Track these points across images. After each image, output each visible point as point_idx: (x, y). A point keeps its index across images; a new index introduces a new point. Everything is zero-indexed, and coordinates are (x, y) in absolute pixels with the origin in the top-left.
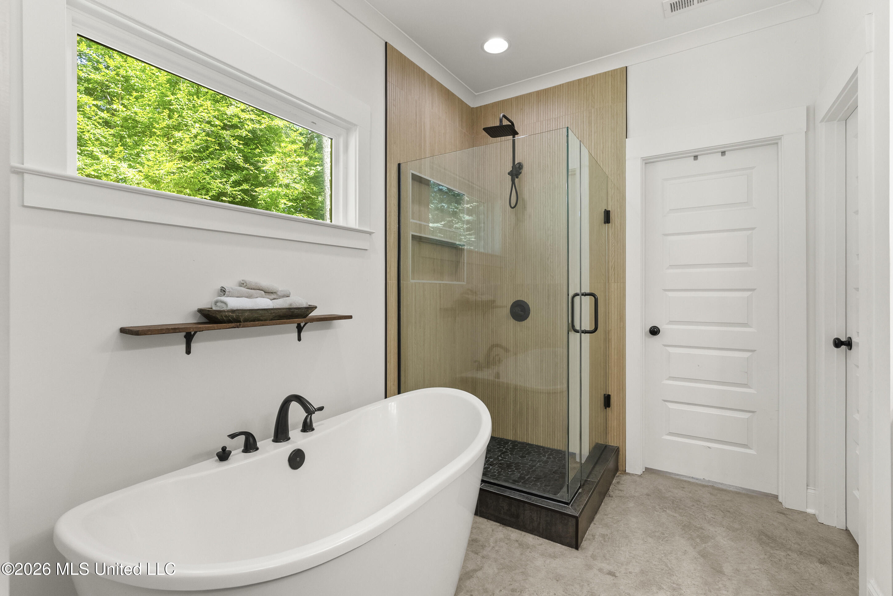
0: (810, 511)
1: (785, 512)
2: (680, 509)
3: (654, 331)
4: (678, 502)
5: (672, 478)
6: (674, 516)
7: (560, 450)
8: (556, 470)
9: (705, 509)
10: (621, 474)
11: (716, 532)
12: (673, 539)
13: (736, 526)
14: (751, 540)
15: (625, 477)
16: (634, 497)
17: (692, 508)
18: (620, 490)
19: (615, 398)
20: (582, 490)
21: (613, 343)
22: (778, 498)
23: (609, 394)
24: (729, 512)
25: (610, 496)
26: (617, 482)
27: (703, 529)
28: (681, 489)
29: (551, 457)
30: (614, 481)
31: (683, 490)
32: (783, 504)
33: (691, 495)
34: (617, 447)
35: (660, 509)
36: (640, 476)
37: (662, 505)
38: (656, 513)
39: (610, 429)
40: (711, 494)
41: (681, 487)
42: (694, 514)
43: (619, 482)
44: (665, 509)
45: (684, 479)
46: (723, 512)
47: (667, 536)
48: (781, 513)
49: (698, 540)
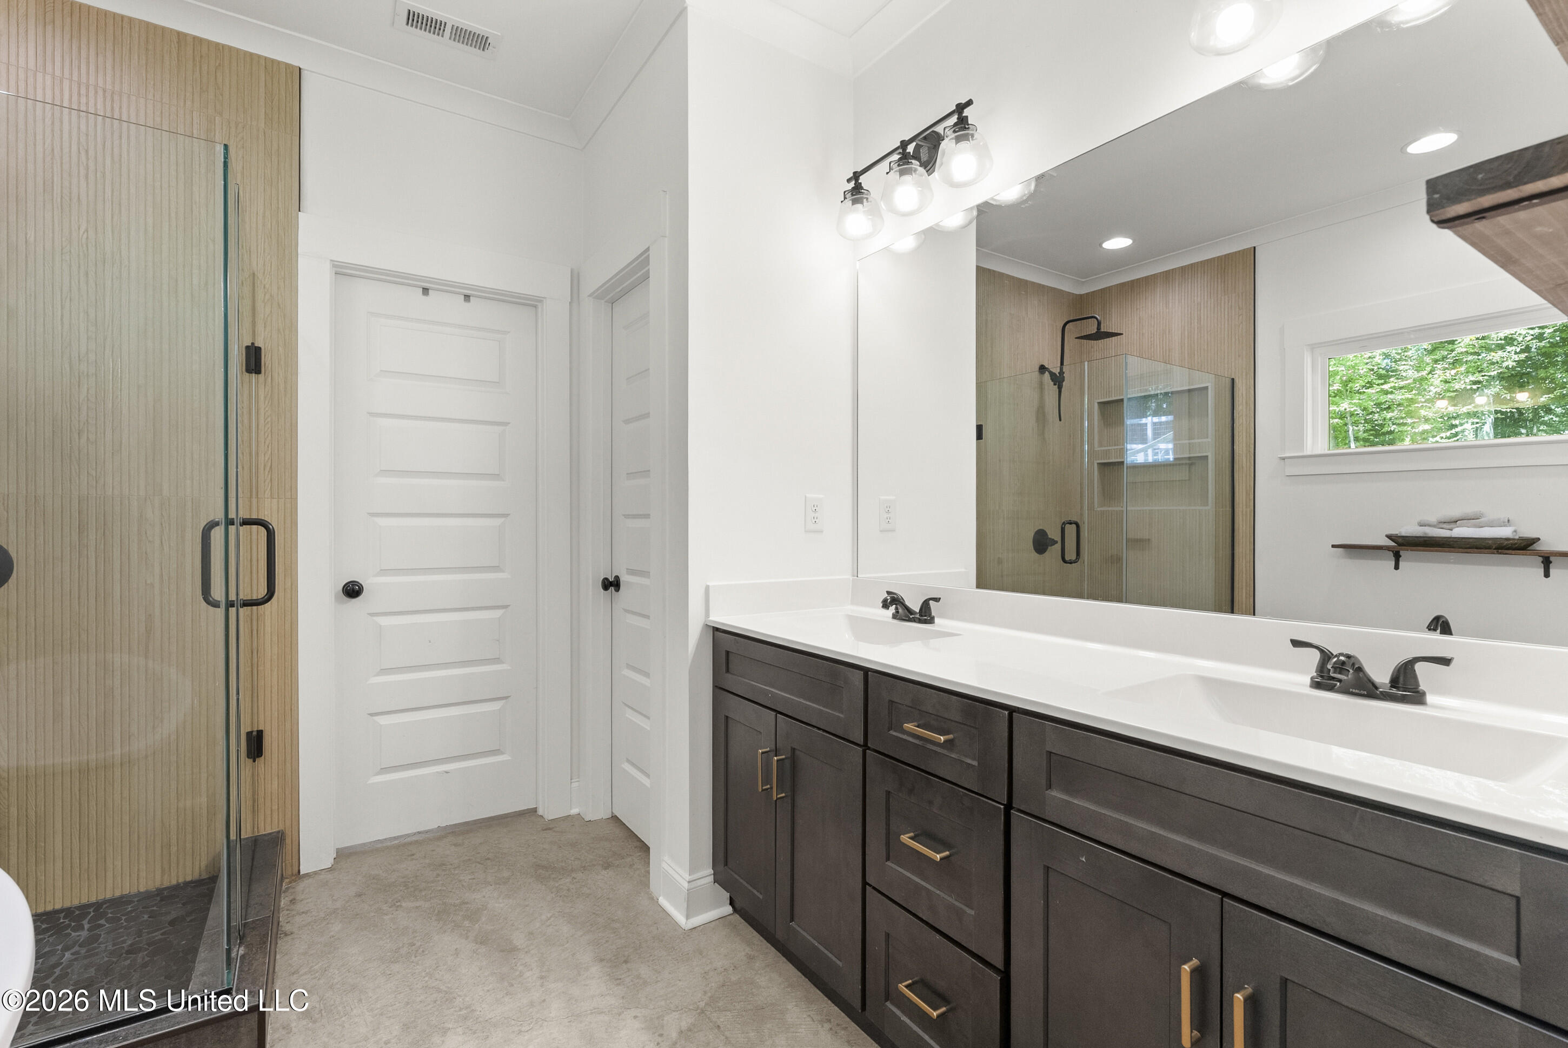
0: (574, 811)
1: (550, 826)
2: (421, 891)
3: (353, 590)
4: (413, 881)
5: (387, 847)
6: (417, 907)
7: (122, 897)
8: (131, 945)
9: (456, 872)
10: (290, 882)
11: (484, 897)
12: (431, 944)
13: (506, 874)
14: (530, 883)
15: (301, 886)
16: (335, 911)
17: (439, 881)
18: (303, 913)
19: (275, 734)
20: (247, 947)
21: (268, 623)
22: (536, 811)
23: (260, 729)
24: (488, 859)
25: (286, 935)
26: (291, 901)
27: (467, 903)
28: (409, 858)
29: (102, 922)
30: (282, 903)
31: (412, 860)
32: (545, 817)
33: (427, 861)
34: (279, 832)
35: (390, 907)
36: (330, 870)
37: (390, 900)
38: (385, 917)
39: (261, 800)
40: (456, 845)
41: (408, 856)
42: (445, 888)
43: (294, 899)
44: (399, 904)
45: (409, 840)
46: (482, 864)
47: (420, 943)
48: (546, 830)
49: (467, 923)
